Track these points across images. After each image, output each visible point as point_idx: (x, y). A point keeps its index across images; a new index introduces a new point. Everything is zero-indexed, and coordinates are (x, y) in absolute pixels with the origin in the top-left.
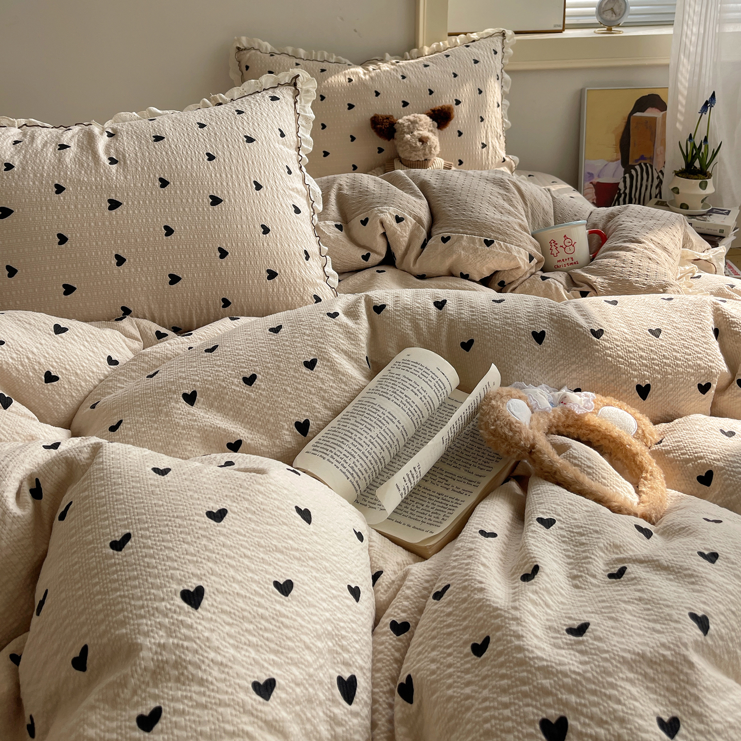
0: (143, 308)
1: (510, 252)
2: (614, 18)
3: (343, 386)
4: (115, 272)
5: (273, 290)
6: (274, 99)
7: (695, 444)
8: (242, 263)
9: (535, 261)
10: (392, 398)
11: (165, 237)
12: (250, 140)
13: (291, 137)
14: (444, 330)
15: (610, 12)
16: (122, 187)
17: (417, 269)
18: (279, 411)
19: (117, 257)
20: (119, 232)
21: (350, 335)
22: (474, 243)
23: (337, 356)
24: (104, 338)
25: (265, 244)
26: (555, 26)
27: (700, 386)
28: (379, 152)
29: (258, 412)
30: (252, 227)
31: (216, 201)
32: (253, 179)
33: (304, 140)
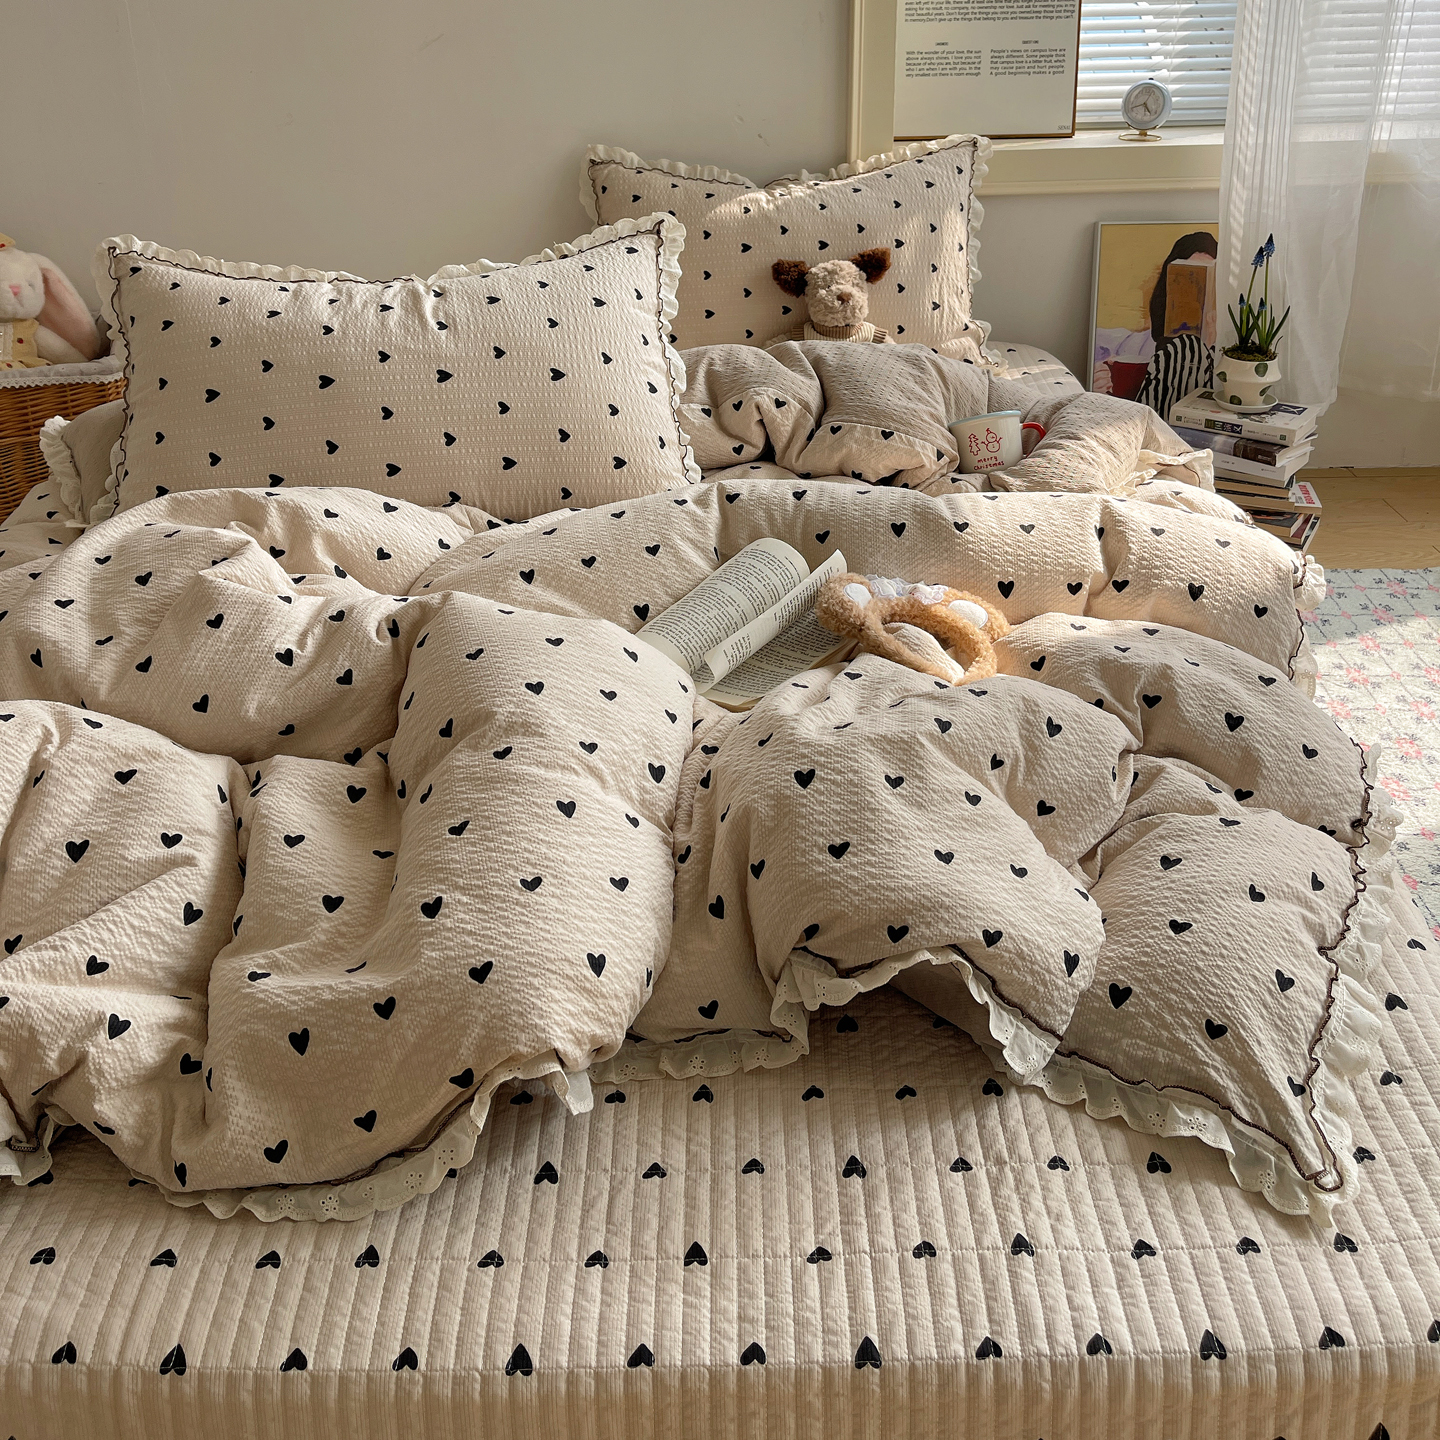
0: (472, 496)
1: (912, 447)
2: (1148, 116)
3: (686, 574)
4: (444, 452)
5: (621, 481)
6: (631, 251)
7: (1038, 634)
8: (585, 448)
9: (946, 459)
10: (734, 584)
11: (499, 415)
12: (599, 303)
13: (650, 299)
14: (800, 523)
15: (1141, 110)
16: (452, 356)
17: (799, 466)
18: (618, 594)
19: (447, 435)
20: (449, 407)
21: (698, 523)
22: (869, 434)
23: (681, 543)
25: (613, 427)
26: (1060, 128)
27: (1070, 586)
28: (784, 313)
29: (596, 593)
30: (598, 406)
31: (557, 375)
32: (601, 350)
33: (666, 302)
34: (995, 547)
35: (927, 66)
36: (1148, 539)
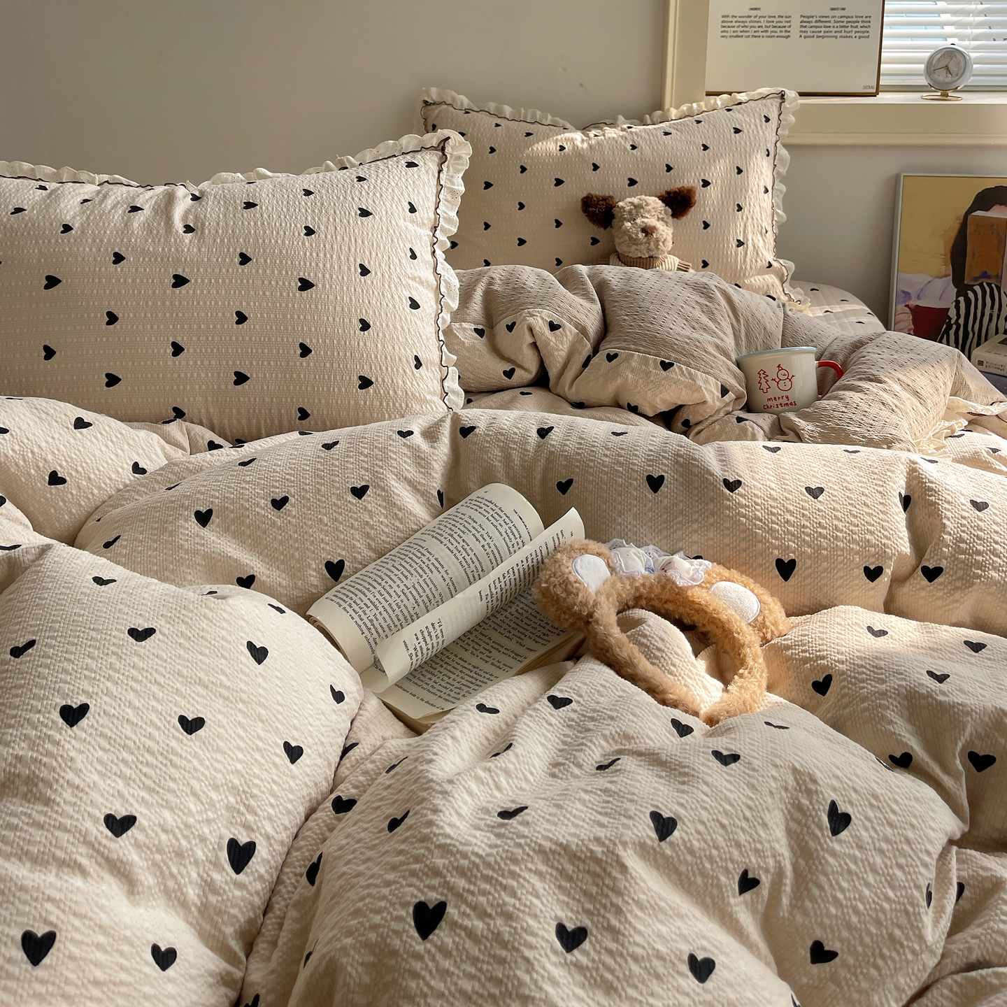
0: (200, 412)
1: (693, 380)
2: (949, 79)
3: (397, 523)
4: (170, 363)
5: (365, 403)
6: (411, 165)
7: (823, 639)
8: (328, 365)
9: (730, 395)
10: (446, 542)
11: (235, 326)
12: (365, 213)
13: (426, 212)
14: (540, 465)
15: (944, 71)
16: (192, 260)
17: (573, 394)
18: (308, 545)
19: (175, 345)
20: (180, 315)
21: (421, 460)
22: (647, 364)
23: (396, 485)
24: (134, 439)
25: (361, 344)
26: (865, 87)
27: (867, 569)
28: (592, 244)
29: (281, 543)
30: (347, 320)
31: (306, 285)
32: (359, 262)
33: (444, 218)
34: (773, 514)
35: (741, 29)
36: (967, 515)
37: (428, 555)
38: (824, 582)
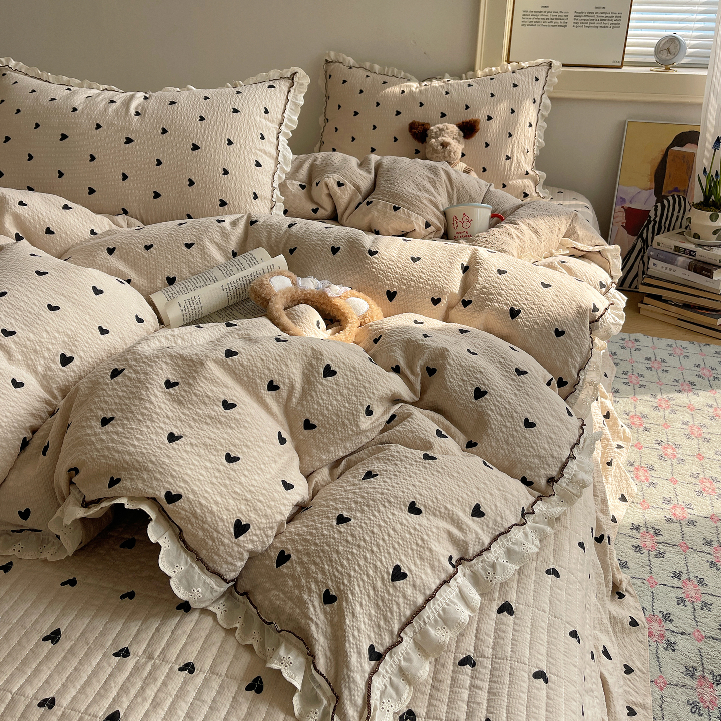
0: (135, 212)
2: (669, 57)
3: (206, 263)
4: (120, 184)
6: (271, 86)
8: (203, 192)
9: (432, 228)
10: (222, 269)
11: (155, 166)
12: (236, 111)
13: (276, 113)
15: (665, 52)
16: (136, 130)
18: (159, 268)
19: (123, 175)
20: (127, 158)
21: (225, 234)
22: (386, 207)
23: (209, 244)
24: (93, 218)
26: (611, 63)
27: (433, 299)
28: (416, 153)
29: (146, 266)
30: (216, 169)
31: (195, 147)
32: (227, 137)
33: (289, 119)
34: (389, 268)
35: (535, 20)
36: (492, 275)
37: (211, 274)
38: (410, 304)
